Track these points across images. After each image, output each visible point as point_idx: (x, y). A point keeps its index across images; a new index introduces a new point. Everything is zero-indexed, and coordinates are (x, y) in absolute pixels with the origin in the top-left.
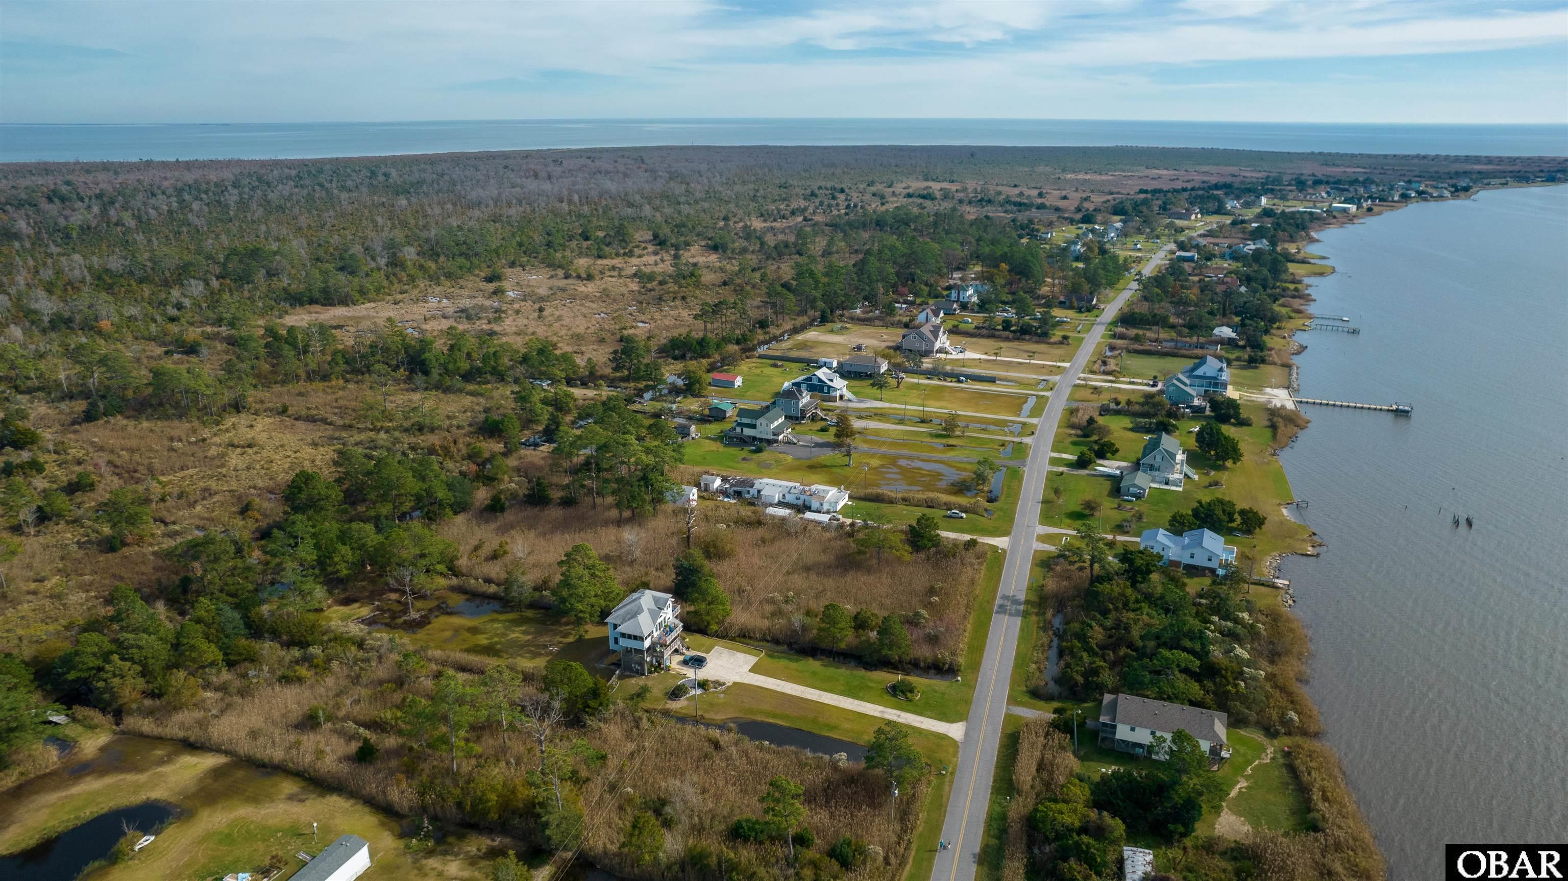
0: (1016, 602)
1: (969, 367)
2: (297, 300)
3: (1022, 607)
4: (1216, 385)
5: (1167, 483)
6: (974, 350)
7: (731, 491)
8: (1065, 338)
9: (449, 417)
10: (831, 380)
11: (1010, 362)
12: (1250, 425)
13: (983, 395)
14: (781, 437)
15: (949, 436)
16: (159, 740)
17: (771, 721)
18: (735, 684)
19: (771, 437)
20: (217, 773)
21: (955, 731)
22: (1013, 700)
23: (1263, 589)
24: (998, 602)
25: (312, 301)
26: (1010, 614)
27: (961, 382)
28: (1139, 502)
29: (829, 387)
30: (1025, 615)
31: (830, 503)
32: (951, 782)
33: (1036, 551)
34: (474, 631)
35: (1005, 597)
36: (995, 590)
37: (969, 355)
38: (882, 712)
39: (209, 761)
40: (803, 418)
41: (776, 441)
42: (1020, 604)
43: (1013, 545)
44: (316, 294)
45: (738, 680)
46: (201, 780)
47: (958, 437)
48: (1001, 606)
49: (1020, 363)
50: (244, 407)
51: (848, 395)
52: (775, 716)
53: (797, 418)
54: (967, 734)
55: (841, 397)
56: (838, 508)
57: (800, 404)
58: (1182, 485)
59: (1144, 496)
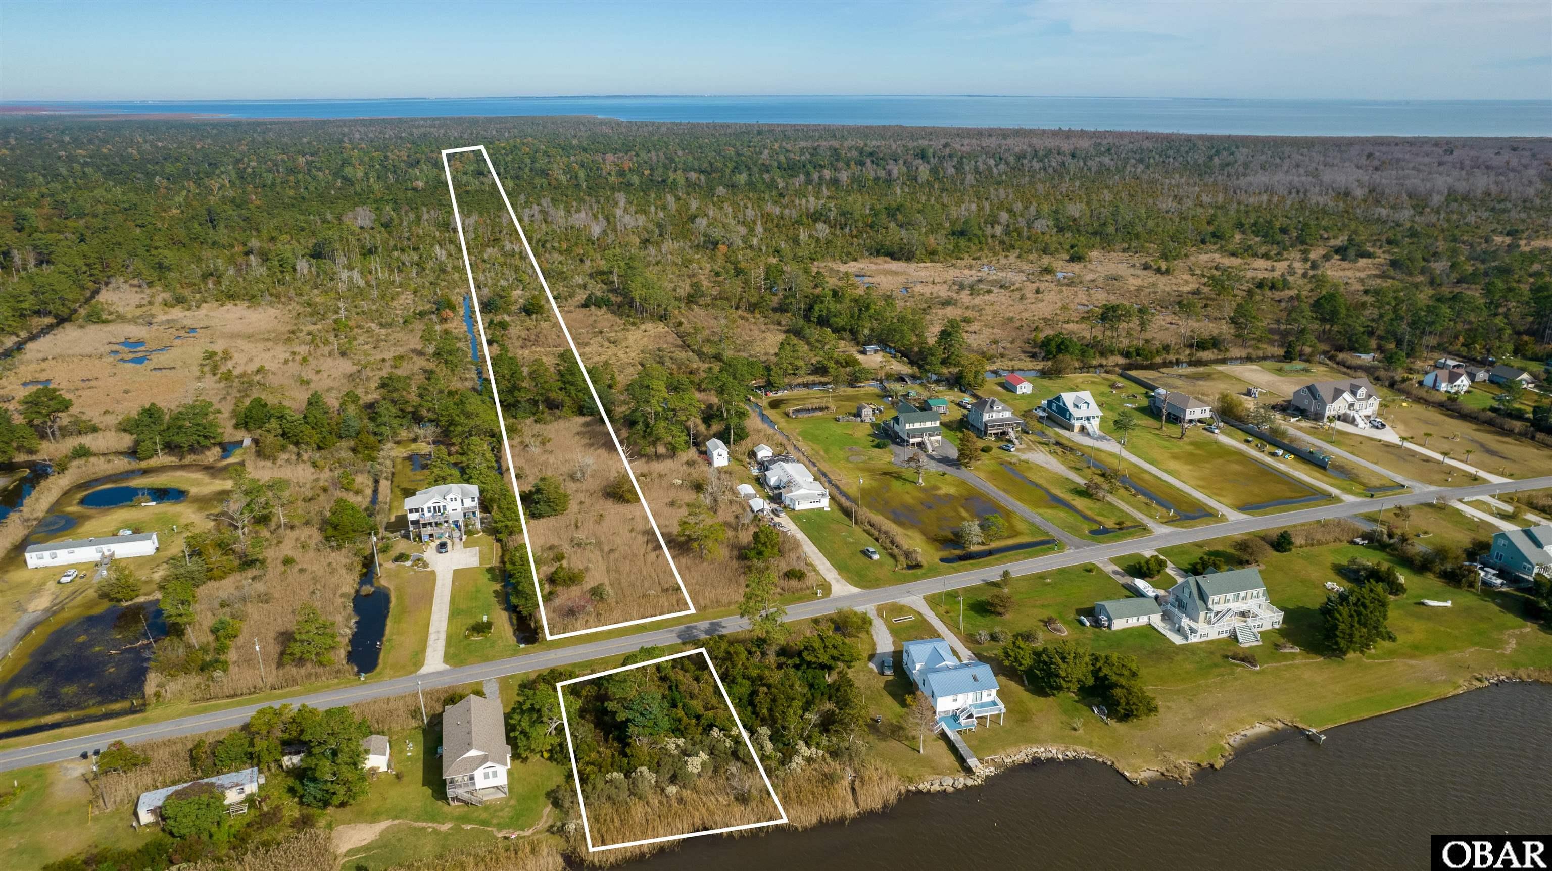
1: (1339, 444)
6: (1401, 431)
7: (765, 465)
11: (1414, 455)
13: (1263, 475)
14: (913, 440)
15: (1090, 496)
18: (430, 572)
23: (948, 760)
27: (1273, 455)
28: (1088, 630)
29: (1070, 413)
31: (795, 500)
32: (352, 687)
37: (1386, 433)
40: (986, 433)
41: (905, 443)
45: (437, 570)
46: (210, 493)
47: (1098, 499)
49: (1427, 460)
50: (665, 319)
52: (399, 598)
53: (981, 431)
55: (1083, 429)
56: (797, 508)
57: (986, 417)
58: (1194, 639)
59: (1109, 627)
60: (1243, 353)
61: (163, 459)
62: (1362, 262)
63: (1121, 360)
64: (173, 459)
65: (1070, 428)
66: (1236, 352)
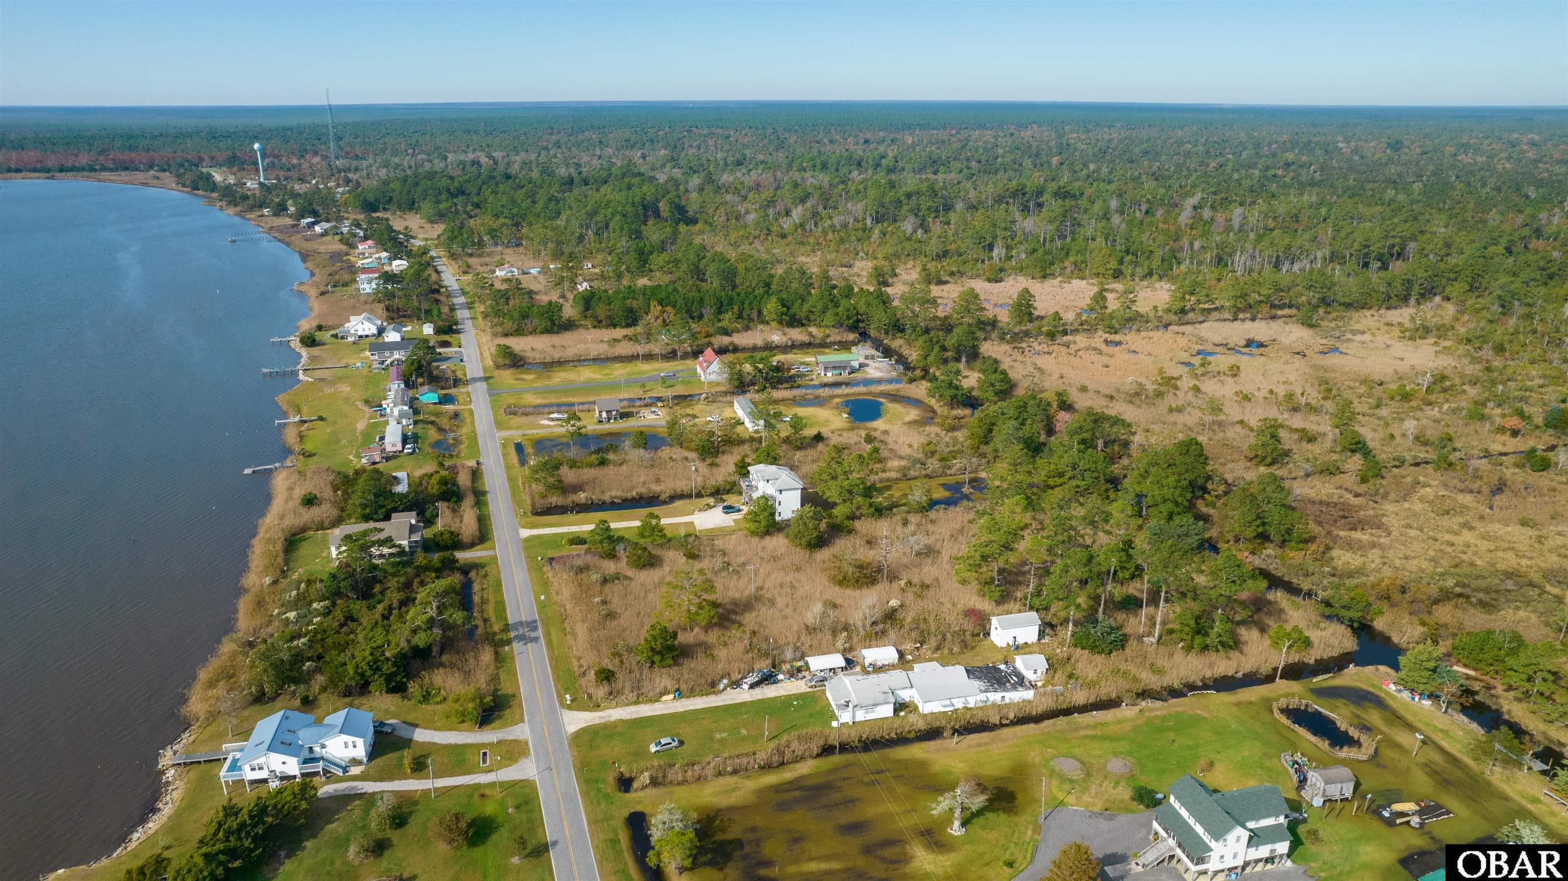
0: (521, 638)
3: (512, 634)
21: (525, 533)
22: (494, 558)
24: (540, 632)
26: (521, 623)
30: (507, 628)
33: (522, 720)
35: (536, 639)
36: (549, 643)
42: (516, 637)
43: (557, 725)
48: (535, 629)
54: (518, 534)
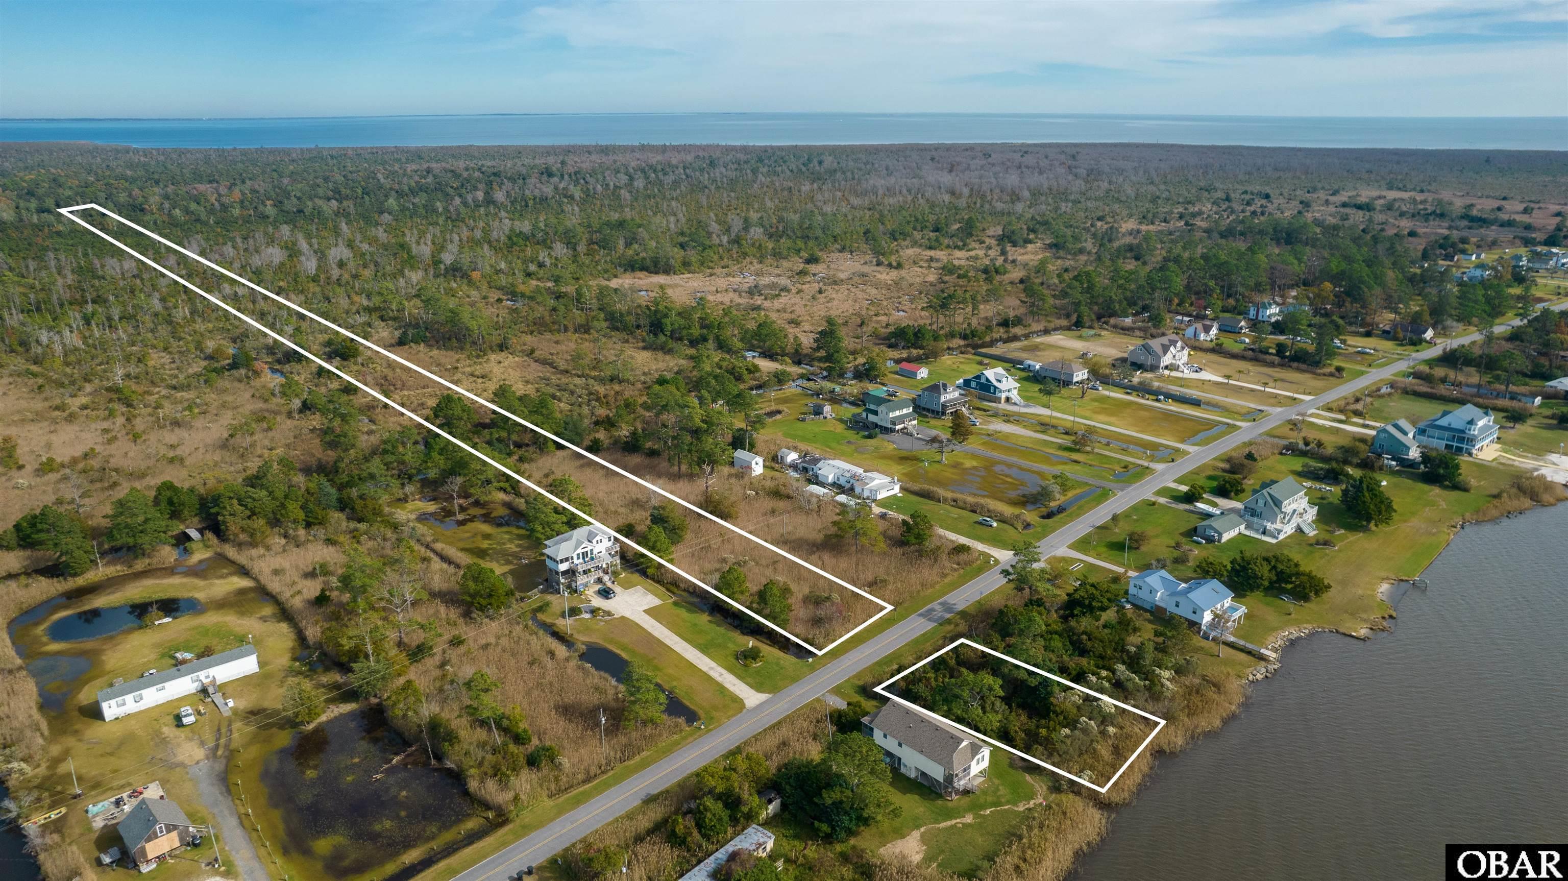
0: (949, 610)
1: (1188, 387)
2: (632, 266)
3: (949, 616)
4: (1462, 440)
5: (1264, 533)
6: (1215, 372)
7: (800, 466)
8: (1339, 369)
9: (644, 374)
10: (999, 381)
11: (1241, 388)
12: (1466, 490)
13: (1168, 416)
14: (898, 427)
15: (1078, 451)
16: (233, 562)
17: (618, 651)
18: (623, 618)
19: (890, 426)
20: (242, 592)
21: (754, 699)
22: (835, 689)
23: (1242, 656)
24: (931, 606)
25: (643, 269)
26: (929, 619)
27: (1158, 400)
28: (1210, 546)
29: (996, 388)
30: (944, 623)
31: (871, 491)
32: (700, 736)
34: (487, 537)
35: (943, 603)
36: (944, 594)
37: (1205, 375)
38: (712, 668)
39: (245, 583)
40: (944, 413)
41: (892, 431)
42: (951, 612)
44: (648, 263)
45: (627, 614)
46: (229, 593)
47: (1088, 452)
48: (930, 609)
49: (1252, 390)
50: (507, 348)
51: (1015, 395)
52: (624, 649)
53: (938, 412)
54: (761, 704)
55: (1008, 399)
56: (879, 497)
57: (942, 399)
58: (1281, 537)
59: (1219, 541)
60: (1040, 327)
61: (102, 571)
62: (1030, 247)
63: (962, 342)
64: (119, 568)
65: (998, 400)
66: (1036, 327)
